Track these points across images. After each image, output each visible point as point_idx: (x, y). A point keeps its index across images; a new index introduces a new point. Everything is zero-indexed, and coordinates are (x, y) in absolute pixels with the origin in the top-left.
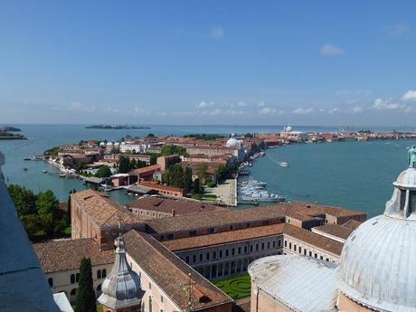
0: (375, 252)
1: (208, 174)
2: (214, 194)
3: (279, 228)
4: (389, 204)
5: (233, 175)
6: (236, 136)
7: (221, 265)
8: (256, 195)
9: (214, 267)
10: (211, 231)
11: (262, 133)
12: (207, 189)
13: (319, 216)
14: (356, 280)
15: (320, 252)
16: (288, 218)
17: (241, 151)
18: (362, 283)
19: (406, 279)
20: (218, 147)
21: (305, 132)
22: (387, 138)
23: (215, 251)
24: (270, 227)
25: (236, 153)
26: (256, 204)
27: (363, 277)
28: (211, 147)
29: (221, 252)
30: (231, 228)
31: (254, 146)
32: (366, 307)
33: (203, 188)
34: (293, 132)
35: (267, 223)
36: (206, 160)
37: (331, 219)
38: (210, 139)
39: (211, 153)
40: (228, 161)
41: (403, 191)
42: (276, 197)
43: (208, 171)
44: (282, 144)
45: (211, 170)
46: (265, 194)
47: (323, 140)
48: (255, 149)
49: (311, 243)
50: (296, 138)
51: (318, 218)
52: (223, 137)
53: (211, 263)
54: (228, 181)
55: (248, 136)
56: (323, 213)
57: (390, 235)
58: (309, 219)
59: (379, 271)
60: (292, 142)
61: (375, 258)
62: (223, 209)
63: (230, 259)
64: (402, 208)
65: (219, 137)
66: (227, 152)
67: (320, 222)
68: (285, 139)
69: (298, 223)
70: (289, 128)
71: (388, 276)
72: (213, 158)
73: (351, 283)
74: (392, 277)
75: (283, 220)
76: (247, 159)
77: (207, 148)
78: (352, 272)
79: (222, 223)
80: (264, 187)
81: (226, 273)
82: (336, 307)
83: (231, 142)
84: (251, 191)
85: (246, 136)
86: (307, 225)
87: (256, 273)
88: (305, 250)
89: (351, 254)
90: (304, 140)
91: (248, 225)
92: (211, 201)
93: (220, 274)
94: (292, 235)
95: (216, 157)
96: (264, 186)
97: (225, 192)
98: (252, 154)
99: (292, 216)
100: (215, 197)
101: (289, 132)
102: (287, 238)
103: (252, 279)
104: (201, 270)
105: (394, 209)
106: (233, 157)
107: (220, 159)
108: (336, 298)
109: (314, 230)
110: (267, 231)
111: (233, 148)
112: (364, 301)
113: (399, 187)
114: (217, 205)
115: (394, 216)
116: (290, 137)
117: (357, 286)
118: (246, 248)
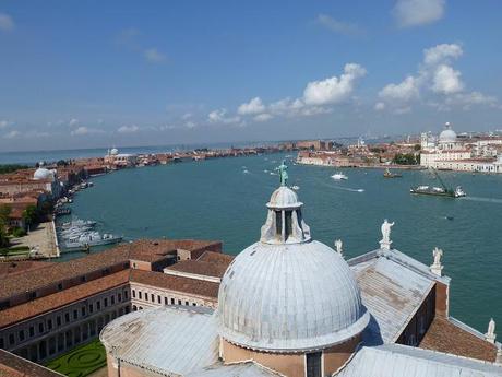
0: (259, 286)
1: (12, 219)
2: (25, 245)
3: (122, 275)
4: (265, 229)
5: (49, 216)
6: (45, 164)
7: (52, 339)
8: (83, 239)
9: (42, 343)
10: (32, 296)
11: (81, 159)
12: (13, 239)
13: (169, 253)
14: (242, 323)
15: (177, 296)
16: (132, 262)
17: (55, 185)
18: (249, 325)
19: (295, 309)
20: (22, 182)
21: (135, 154)
22: (226, 156)
23: (42, 323)
24: (112, 276)
25: (49, 188)
26: (87, 250)
27: (249, 318)
28: (11, 182)
29: (50, 322)
30: (60, 287)
31: (72, 176)
32: (257, 351)
33: (7, 239)
34: (119, 155)
35: (107, 272)
36: (7, 201)
37: (184, 254)
38: (7, 171)
39: (12, 190)
40: (39, 199)
41: (278, 212)
42: (111, 237)
43: (11, 215)
44: (107, 171)
45: (15, 213)
46: (95, 236)
47: (157, 162)
48: (74, 179)
49: (165, 287)
50: (124, 162)
51: (169, 256)
52: (26, 167)
53: (36, 340)
54: (42, 225)
55: (62, 163)
56: (173, 248)
57: (273, 263)
58: (157, 258)
59: (266, 307)
60: (119, 167)
61: (260, 293)
62: (43, 263)
63: (64, 327)
64: (279, 231)
65: (19, 167)
66: (36, 186)
67: (171, 260)
68: (111, 164)
69: (146, 266)
70: (114, 151)
71: (276, 311)
72: (16, 196)
73: (236, 326)
74: (281, 311)
75: (127, 265)
76: (64, 193)
77: (5, 184)
78: (236, 314)
79: (46, 282)
80: (93, 227)
81: (61, 348)
82: (220, 359)
83: (40, 173)
84: (77, 233)
85: (59, 164)
86: (158, 267)
87: (112, 341)
88: (159, 297)
89: (231, 293)
90: (134, 163)
91: (83, 280)
92: (21, 255)
93: (52, 352)
94: (141, 281)
95: (21, 195)
96: (93, 225)
97: (40, 241)
98: (70, 186)
99: (138, 259)
100: (27, 248)
101: (114, 156)
102: (135, 287)
103: (108, 349)
104: (23, 353)
105: (270, 234)
106: (45, 192)
107: (27, 197)
108: (217, 348)
109: (167, 271)
110: (108, 283)
111: (43, 181)
112: (254, 345)
113: (274, 209)
114: (31, 259)
115: (271, 241)
116: (116, 162)
117: (243, 329)
118: (83, 310)
